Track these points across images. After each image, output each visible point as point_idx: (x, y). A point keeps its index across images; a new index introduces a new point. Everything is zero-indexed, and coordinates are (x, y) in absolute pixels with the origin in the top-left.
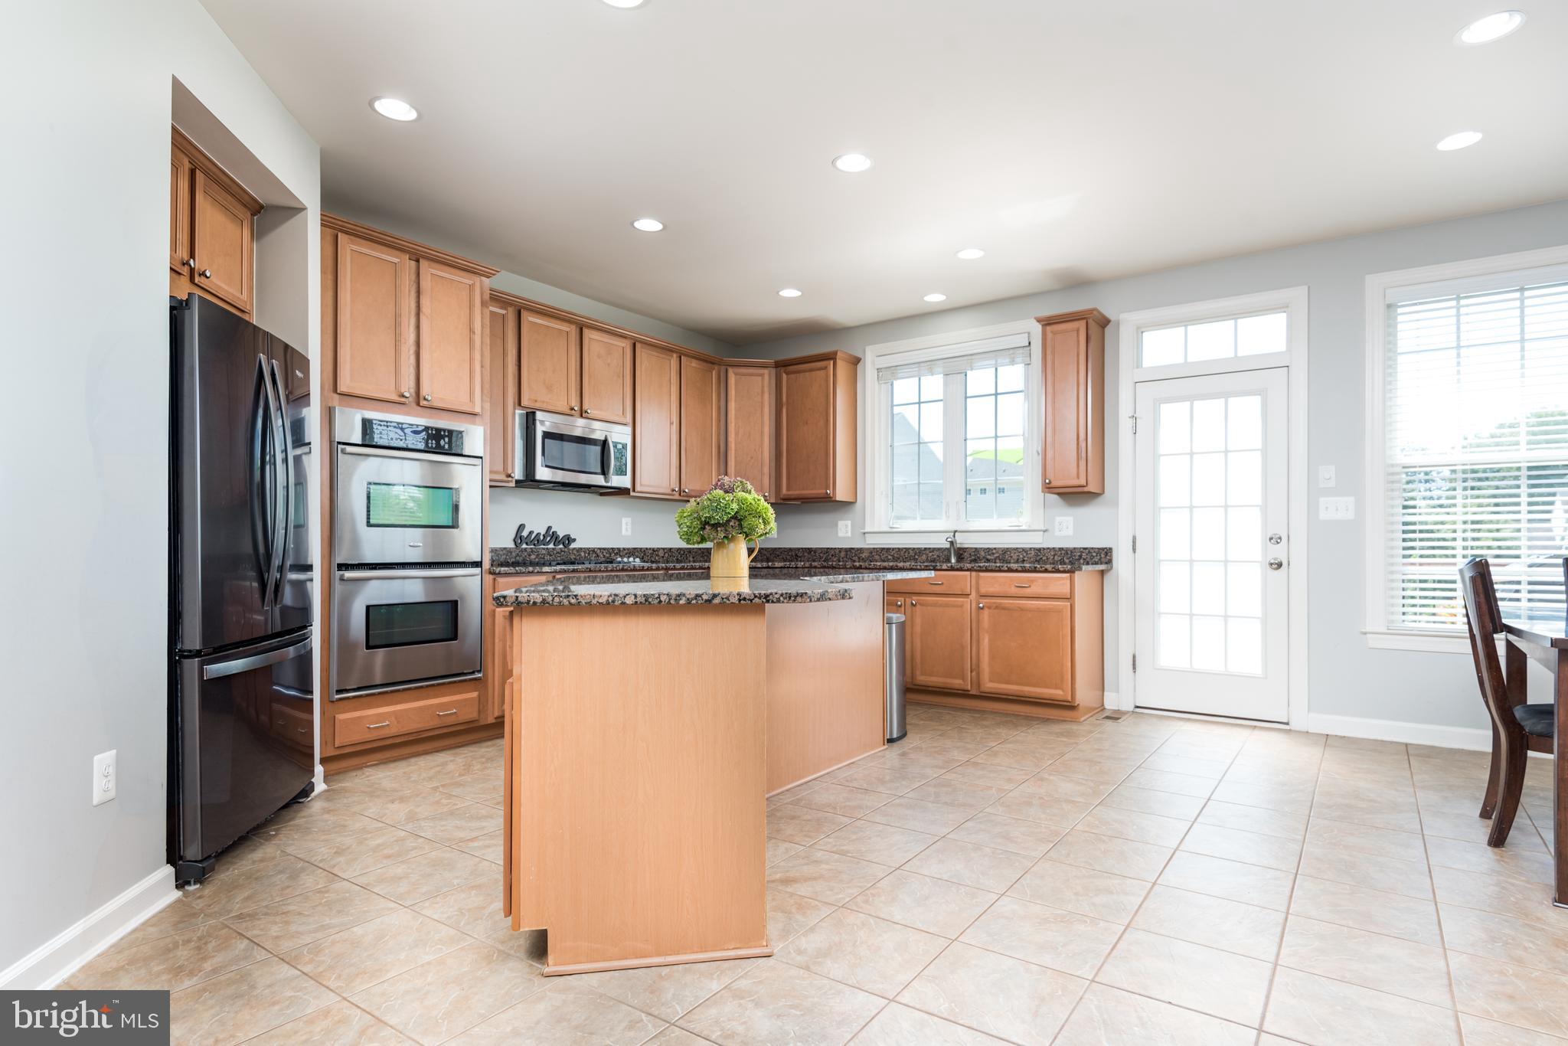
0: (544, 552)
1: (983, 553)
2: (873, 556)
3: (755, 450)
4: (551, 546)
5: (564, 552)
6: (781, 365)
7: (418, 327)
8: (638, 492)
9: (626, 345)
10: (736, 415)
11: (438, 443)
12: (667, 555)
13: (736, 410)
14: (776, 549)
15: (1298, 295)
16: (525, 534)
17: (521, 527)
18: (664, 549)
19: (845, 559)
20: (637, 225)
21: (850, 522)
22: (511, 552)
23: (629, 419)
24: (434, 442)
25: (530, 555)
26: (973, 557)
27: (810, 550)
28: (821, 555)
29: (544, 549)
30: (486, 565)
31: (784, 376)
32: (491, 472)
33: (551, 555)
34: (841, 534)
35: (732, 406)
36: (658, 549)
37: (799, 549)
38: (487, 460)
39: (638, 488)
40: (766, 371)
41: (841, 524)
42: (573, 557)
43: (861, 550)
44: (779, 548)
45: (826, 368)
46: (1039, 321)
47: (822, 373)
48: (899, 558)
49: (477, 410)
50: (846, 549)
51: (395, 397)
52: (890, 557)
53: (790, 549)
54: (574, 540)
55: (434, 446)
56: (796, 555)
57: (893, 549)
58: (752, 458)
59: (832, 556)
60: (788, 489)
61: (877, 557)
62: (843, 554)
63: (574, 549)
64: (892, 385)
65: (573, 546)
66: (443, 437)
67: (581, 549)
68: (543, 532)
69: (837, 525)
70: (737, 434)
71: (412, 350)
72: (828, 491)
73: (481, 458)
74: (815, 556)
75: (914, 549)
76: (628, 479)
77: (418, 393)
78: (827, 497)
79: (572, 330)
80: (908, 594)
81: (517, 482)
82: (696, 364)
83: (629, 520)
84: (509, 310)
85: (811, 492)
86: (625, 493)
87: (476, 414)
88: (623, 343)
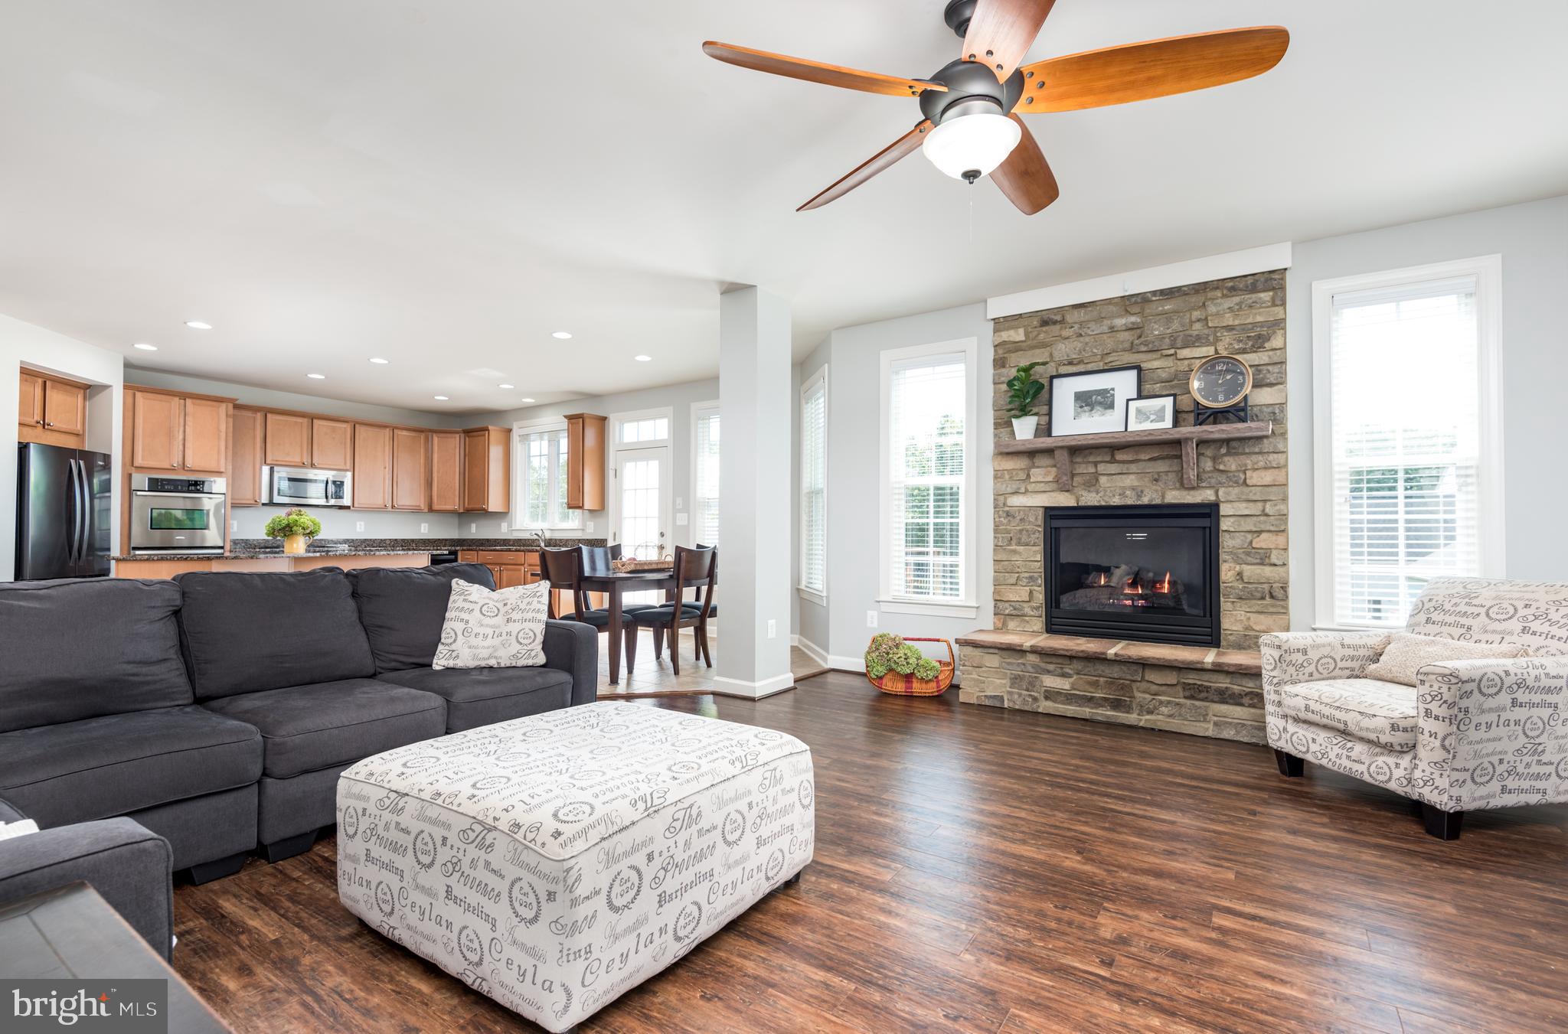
1: (558, 542)
3: (450, 483)
6: (468, 432)
7: (185, 432)
8: (353, 508)
9: (348, 427)
10: (437, 462)
11: (194, 488)
13: (437, 460)
15: (670, 410)
19: (503, 545)
23: (349, 465)
27: (488, 540)
28: (493, 543)
30: (229, 548)
31: (468, 438)
32: (232, 499)
34: (503, 531)
35: (435, 456)
36: (385, 540)
37: (484, 539)
38: (226, 494)
39: (356, 505)
40: (457, 436)
41: (503, 524)
43: (510, 540)
45: (484, 435)
46: (565, 417)
47: (482, 438)
48: (525, 544)
49: (222, 470)
50: (504, 538)
51: (169, 467)
52: (521, 544)
53: (480, 540)
56: (482, 543)
57: (522, 539)
58: (448, 486)
59: (498, 543)
60: (467, 505)
61: (516, 544)
62: (502, 542)
64: (529, 445)
66: (199, 485)
69: (501, 526)
70: (438, 472)
71: (181, 443)
72: (482, 507)
73: (224, 494)
74: (490, 543)
76: (346, 501)
77: (184, 464)
78: (484, 510)
79: (305, 421)
80: (501, 564)
81: (263, 504)
82: (405, 433)
83: (362, 523)
84: (259, 414)
85: (477, 506)
86: (348, 508)
87: (222, 472)
88: (344, 425)
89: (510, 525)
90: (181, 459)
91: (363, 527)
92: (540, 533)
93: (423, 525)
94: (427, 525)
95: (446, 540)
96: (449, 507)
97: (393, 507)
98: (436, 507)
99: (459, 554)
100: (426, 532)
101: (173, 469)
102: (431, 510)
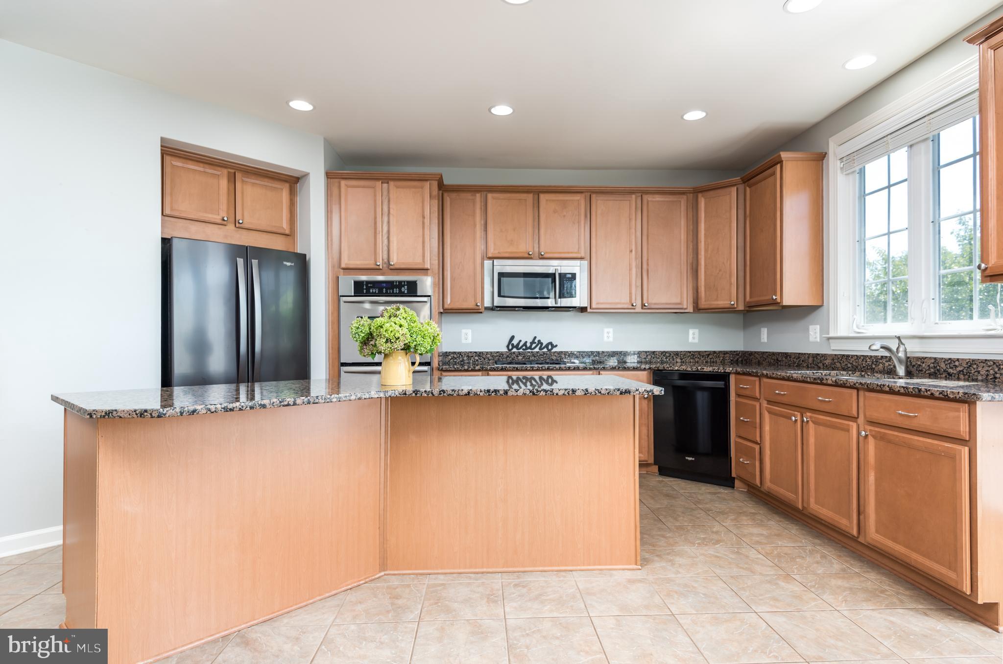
0: (529, 354)
1: (943, 365)
2: (835, 363)
3: (723, 263)
4: (537, 350)
5: (547, 354)
6: (746, 180)
7: (389, 222)
8: (593, 309)
9: (582, 199)
10: (705, 234)
11: (400, 290)
12: (649, 357)
13: (705, 230)
14: (764, 352)
16: (515, 342)
17: (513, 338)
18: (646, 352)
19: (813, 365)
20: (494, 111)
21: (818, 327)
22: (503, 355)
23: (584, 252)
24: (397, 289)
25: (517, 357)
26: (932, 370)
27: (786, 355)
28: (795, 360)
29: (529, 352)
30: (435, 364)
31: (748, 189)
33: (535, 357)
34: (811, 339)
35: (702, 227)
37: (779, 353)
38: (432, 297)
39: (594, 306)
41: (811, 327)
42: (554, 358)
43: (824, 356)
44: (767, 352)
46: (972, 42)
47: (771, 179)
48: (857, 367)
49: (428, 266)
50: (813, 354)
51: (374, 266)
52: (849, 365)
53: (773, 354)
54: (556, 346)
55: (397, 292)
56: (777, 360)
57: (853, 356)
58: (720, 270)
59: (803, 361)
60: (751, 297)
61: (838, 365)
62: (811, 360)
63: (555, 352)
64: (862, 172)
65: (554, 350)
66: (404, 286)
67: (562, 352)
68: (529, 340)
69: (808, 330)
70: (706, 251)
72: (774, 297)
73: (429, 296)
74: (790, 360)
75: (871, 356)
76: (579, 299)
77: (389, 261)
78: (775, 303)
79: (530, 196)
80: (803, 409)
81: (487, 309)
82: (658, 198)
83: (611, 330)
84: (478, 195)
85: (765, 298)
86: (583, 310)
87: (427, 269)
88: (577, 197)
89: (825, 329)
90: (385, 256)
91: (611, 335)
92: (894, 345)
93: (691, 332)
94: (696, 331)
95: (725, 353)
96: (722, 303)
97: (643, 305)
98: (703, 304)
99: (732, 378)
100: (696, 341)
101: (376, 270)
102: (697, 309)
